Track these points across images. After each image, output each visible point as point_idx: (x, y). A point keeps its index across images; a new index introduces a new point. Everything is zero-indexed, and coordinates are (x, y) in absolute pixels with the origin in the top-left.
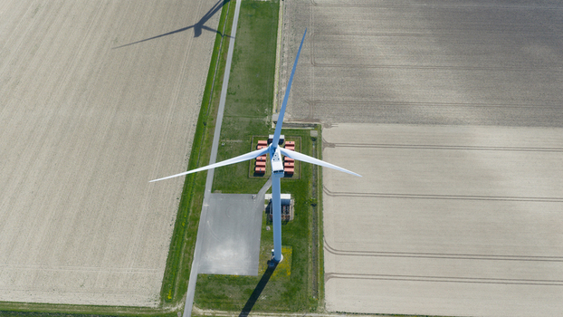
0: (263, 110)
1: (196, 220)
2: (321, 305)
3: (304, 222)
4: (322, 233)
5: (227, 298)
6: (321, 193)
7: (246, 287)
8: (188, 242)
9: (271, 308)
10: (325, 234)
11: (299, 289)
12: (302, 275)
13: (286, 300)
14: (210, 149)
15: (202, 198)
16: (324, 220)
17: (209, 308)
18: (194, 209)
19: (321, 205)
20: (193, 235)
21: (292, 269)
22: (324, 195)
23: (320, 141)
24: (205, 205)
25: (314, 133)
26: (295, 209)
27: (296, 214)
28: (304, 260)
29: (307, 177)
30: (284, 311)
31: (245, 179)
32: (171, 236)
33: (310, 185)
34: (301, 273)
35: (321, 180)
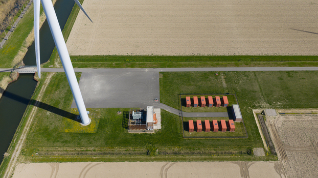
0: (277, 100)
1: (132, 66)
2: (26, 159)
3: (126, 142)
4: (110, 160)
5: (56, 90)
6: (165, 160)
7: (62, 101)
8: (111, 64)
9: (37, 119)
10: (108, 164)
11: (48, 140)
12: (63, 142)
13: (40, 130)
14: (209, 67)
15: (154, 67)
16: (127, 163)
17: (51, 81)
18: (143, 64)
19: (147, 160)
20: (118, 66)
21: (71, 133)
22: (163, 163)
23: (249, 160)
24: (146, 70)
25: (259, 152)
26: (141, 135)
27: (135, 135)
28: (79, 144)
29: (187, 144)
30: (31, 129)
31: (177, 93)
32: (117, 55)
33: (176, 149)
34: (66, 142)
35: (184, 160)
